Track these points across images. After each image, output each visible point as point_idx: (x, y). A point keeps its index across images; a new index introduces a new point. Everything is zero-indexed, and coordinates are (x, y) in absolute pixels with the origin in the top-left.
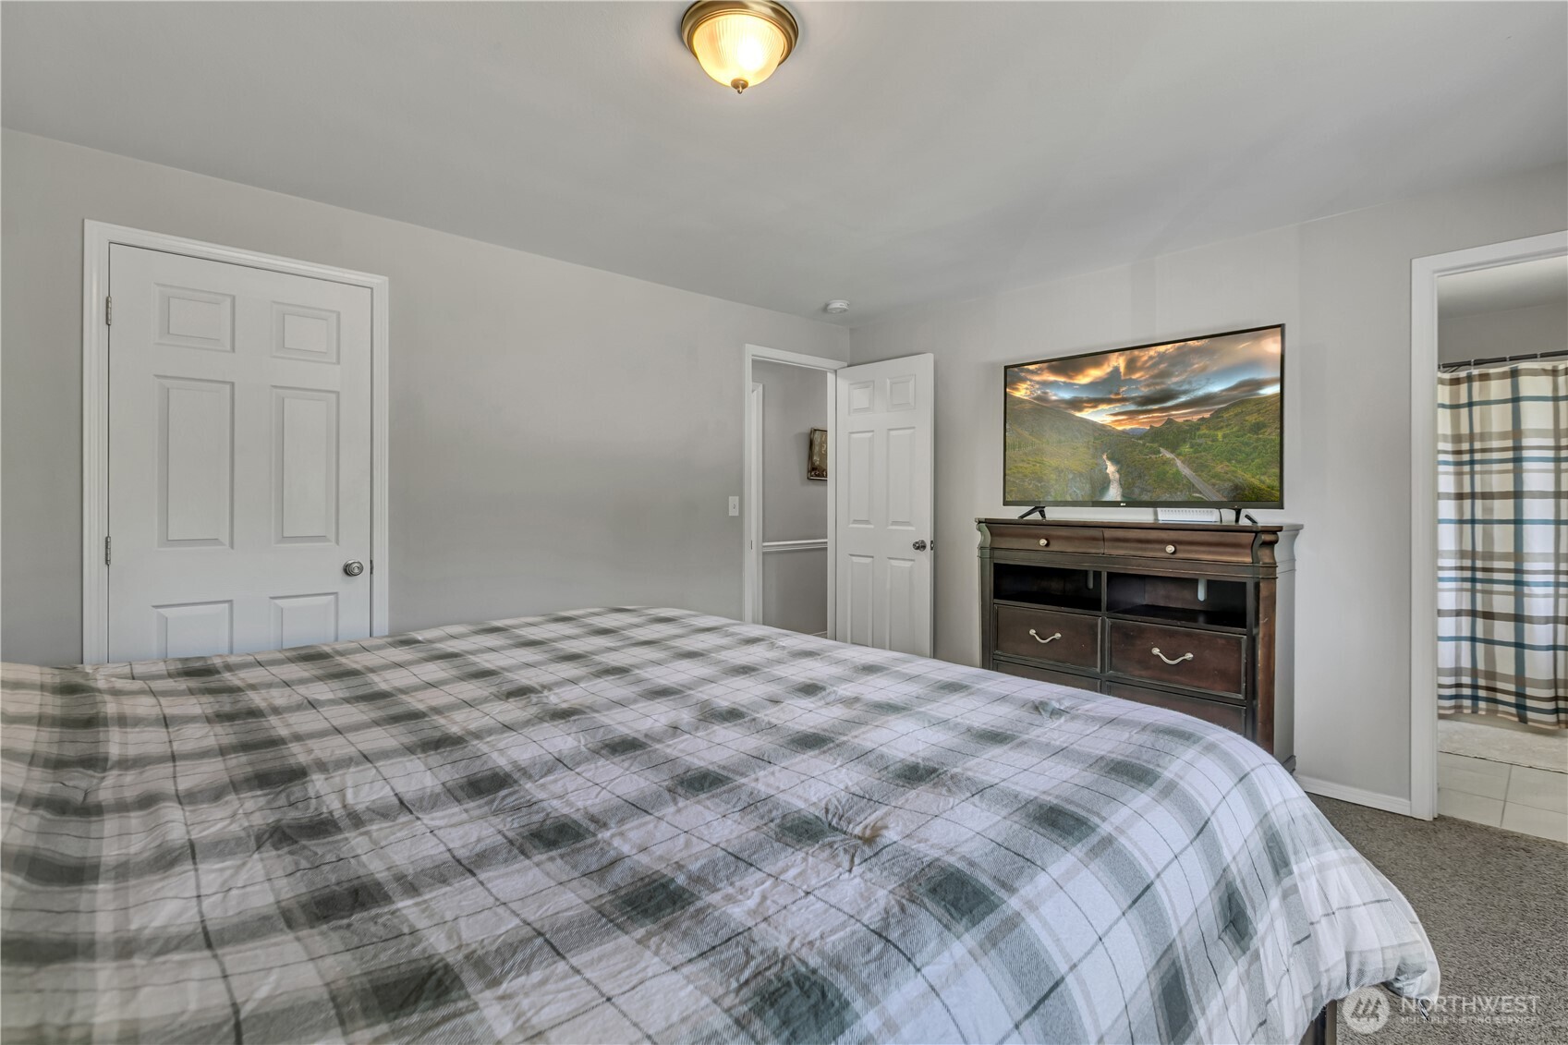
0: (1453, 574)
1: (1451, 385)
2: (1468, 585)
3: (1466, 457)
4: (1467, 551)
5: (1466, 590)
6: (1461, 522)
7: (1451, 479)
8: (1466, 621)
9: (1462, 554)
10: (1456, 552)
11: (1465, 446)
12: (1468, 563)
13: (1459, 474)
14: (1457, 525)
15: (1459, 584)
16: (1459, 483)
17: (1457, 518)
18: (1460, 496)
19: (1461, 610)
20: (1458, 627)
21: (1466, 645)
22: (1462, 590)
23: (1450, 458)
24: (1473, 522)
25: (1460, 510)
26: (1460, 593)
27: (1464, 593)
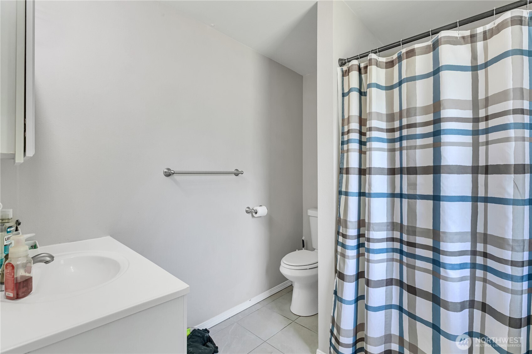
0: (384, 245)
1: (386, 68)
2: (397, 256)
3: (397, 135)
4: (397, 223)
5: (396, 260)
6: (393, 195)
7: (385, 154)
8: (395, 289)
9: (393, 226)
10: (388, 224)
11: (397, 124)
12: (397, 235)
13: (392, 151)
14: (389, 199)
15: (390, 255)
16: (392, 159)
17: (389, 192)
18: (392, 172)
19: (392, 279)
20: (389, 296)
21: (395, 313)
22: (393, 260)
23: (384, 135)
24: (401, 196)
25: (392, 184)
26: (391, 263)
27: (394, 263)
